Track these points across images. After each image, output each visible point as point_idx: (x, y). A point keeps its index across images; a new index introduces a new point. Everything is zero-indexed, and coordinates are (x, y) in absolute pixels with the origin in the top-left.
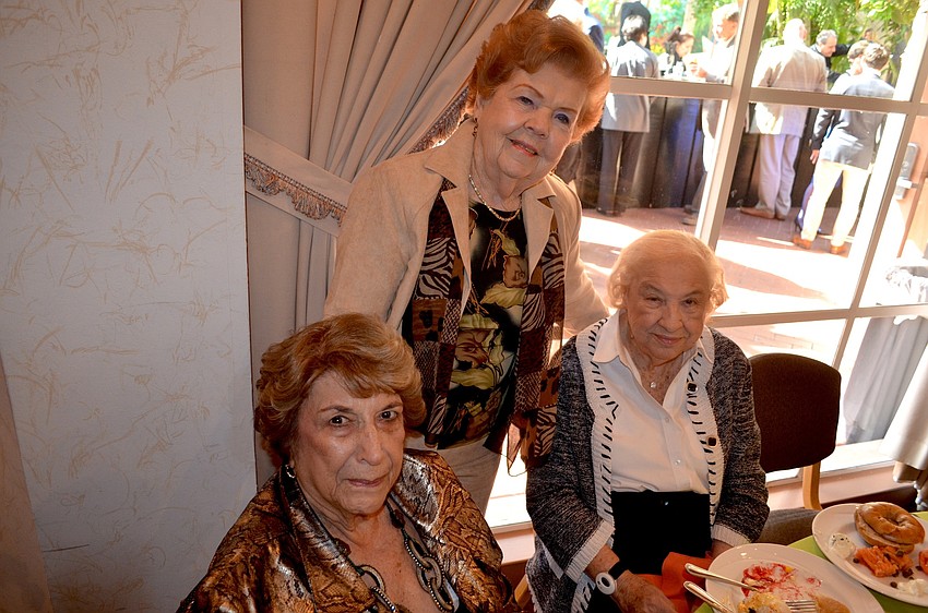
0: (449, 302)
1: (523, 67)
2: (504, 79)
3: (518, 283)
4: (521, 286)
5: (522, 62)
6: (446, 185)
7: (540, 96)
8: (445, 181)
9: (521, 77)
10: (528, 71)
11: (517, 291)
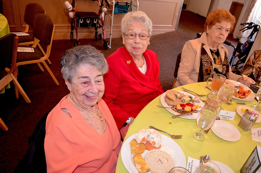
0: (211, 66)
1: (218, 22)
2: (214, 24)
3: (219, 64)
4: (220, 64)
5: (218, 21)
6: (203, 45)
7: (222, 27)
8: (203, 44)
9: (217, 24)
10: (219, 23)
11: (219, 65)
